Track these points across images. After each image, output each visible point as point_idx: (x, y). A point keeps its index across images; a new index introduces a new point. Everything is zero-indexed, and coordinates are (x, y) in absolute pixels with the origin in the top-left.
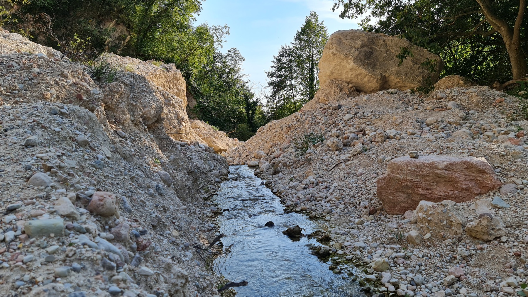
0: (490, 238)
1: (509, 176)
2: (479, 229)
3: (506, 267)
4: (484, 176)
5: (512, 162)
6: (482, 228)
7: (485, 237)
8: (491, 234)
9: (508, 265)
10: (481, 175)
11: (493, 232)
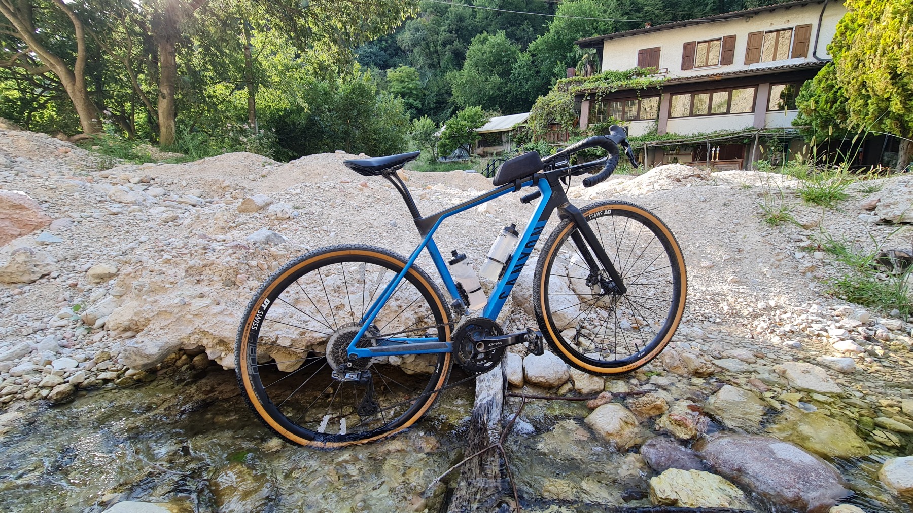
0: (34, 277)
1: (63, 210)
2: (13, 269)
3: (58, 302)
4: (24, 213)
5: (66, 196)
6: (18, 267)
7: (26, 278)
8: (34, 272)
9: (60, 299)
10: (18, 211)
11: (36, 269)
